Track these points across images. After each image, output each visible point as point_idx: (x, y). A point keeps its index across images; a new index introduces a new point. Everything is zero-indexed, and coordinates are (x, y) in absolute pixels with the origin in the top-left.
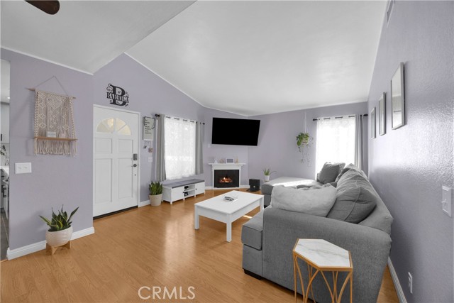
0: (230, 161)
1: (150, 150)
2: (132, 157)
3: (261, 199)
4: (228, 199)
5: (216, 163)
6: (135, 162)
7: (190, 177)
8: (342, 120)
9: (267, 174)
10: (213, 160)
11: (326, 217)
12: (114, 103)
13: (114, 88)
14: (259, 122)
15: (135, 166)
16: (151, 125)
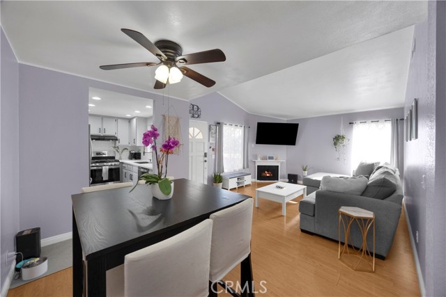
0: (271, 158)
1: (213, 150)
2: (203, 154)
3: (304, 189)
4: (279, 187)
5: (259, 159)
6: (206, 159)
7: (240, 170)
8: (378, 123)
9: (305, 170)
10: (256, 157)
11: (361, 195)
12: (193, 117)
13: (193, 106)
14: (297, 125)
15: (206, 161)
16: (213, 131)
